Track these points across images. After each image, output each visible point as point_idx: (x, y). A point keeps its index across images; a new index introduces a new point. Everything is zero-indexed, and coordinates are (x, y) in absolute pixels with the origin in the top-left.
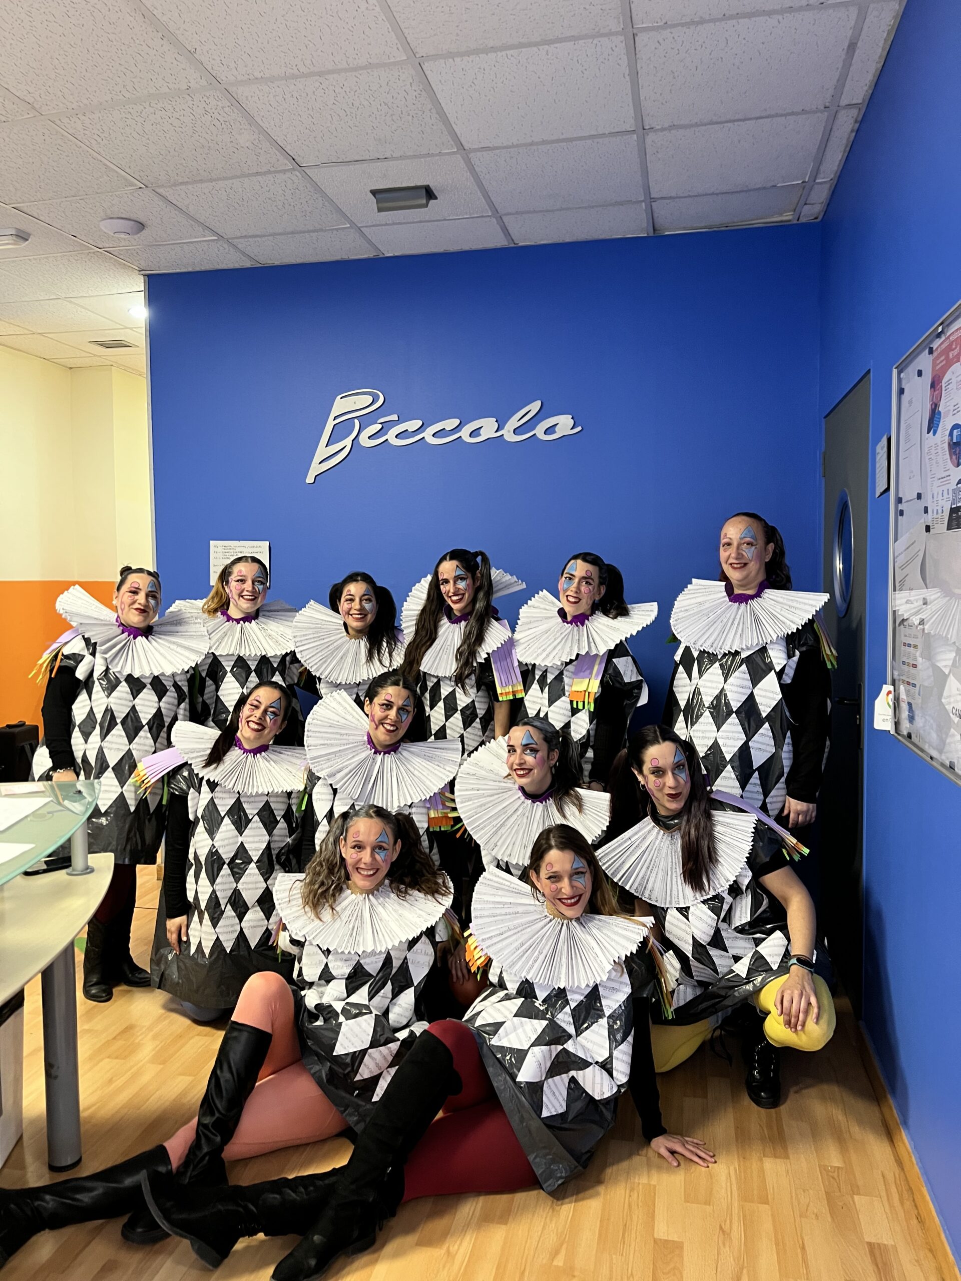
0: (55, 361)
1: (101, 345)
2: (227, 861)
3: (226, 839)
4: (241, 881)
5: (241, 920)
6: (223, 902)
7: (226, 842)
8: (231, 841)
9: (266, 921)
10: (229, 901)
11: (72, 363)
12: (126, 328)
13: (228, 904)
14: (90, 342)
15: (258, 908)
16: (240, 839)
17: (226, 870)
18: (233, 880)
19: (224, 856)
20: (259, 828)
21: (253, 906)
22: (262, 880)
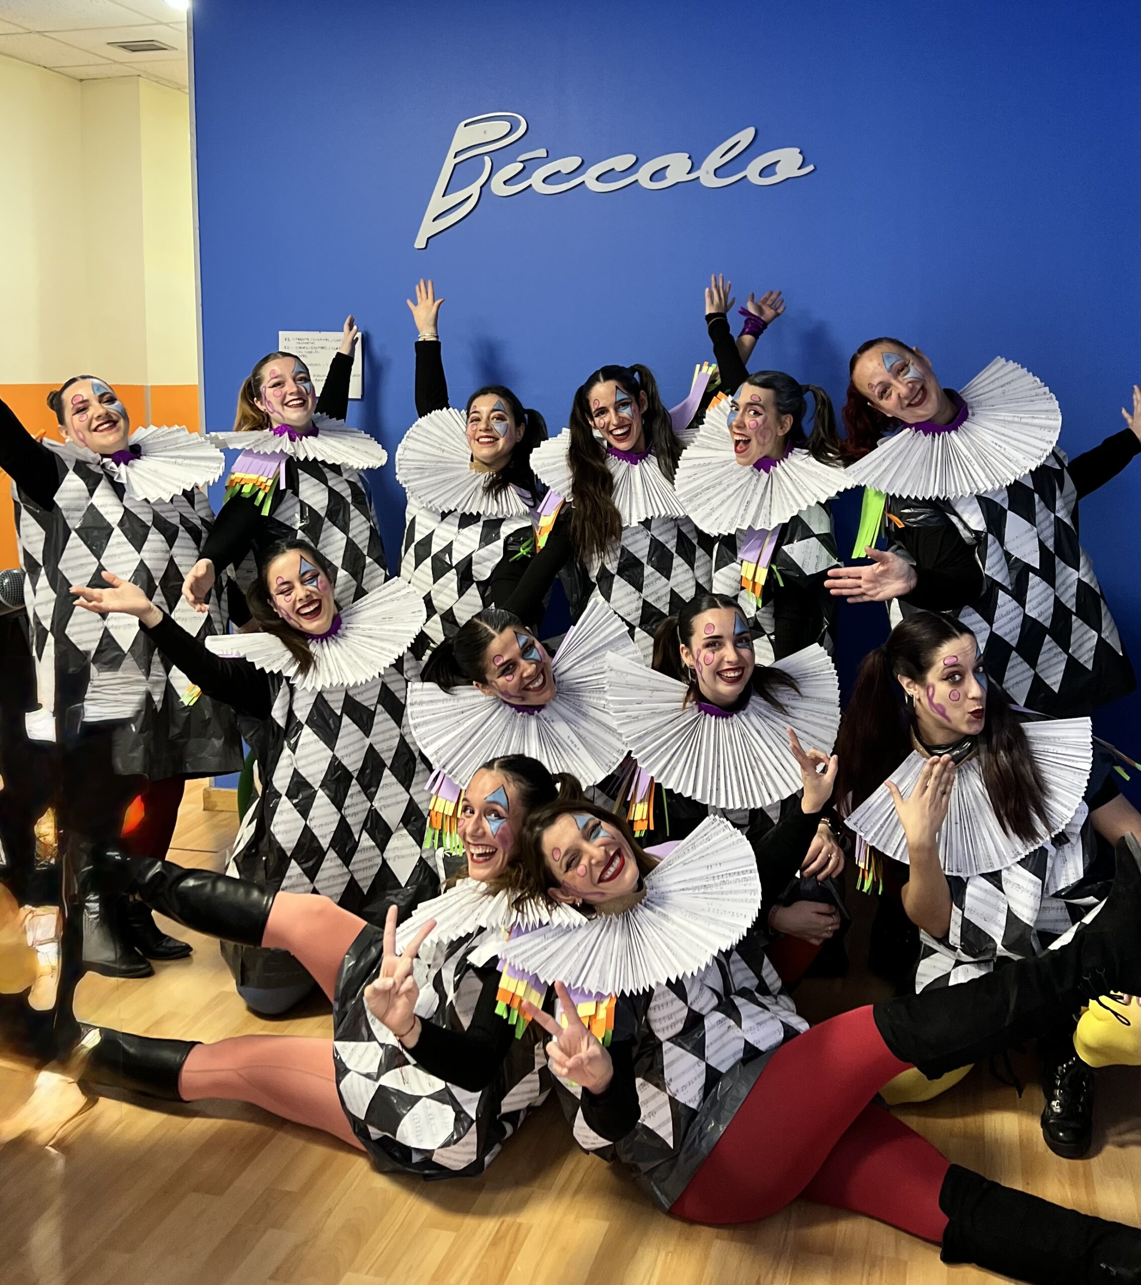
0: (57, 69)
1: (124, 47)
2: (355, 775)
3: (350, 744)
4: (377, 797)
5: (382, 850)
6: (355, 830)
7: (351, 749)
8: (357, 746)
9: (418, 848)
10: (364, 827)
11: (81, 72)
12: (161, 23)
13: (364, 832)
14: (109, 43)
15: (405, 832)
16: (368, 741)
17: (355, 787)
18: (366, 798)
19: (350, 769)
20: (387, 720)
21: (397, 829)
22: (403, 789)
